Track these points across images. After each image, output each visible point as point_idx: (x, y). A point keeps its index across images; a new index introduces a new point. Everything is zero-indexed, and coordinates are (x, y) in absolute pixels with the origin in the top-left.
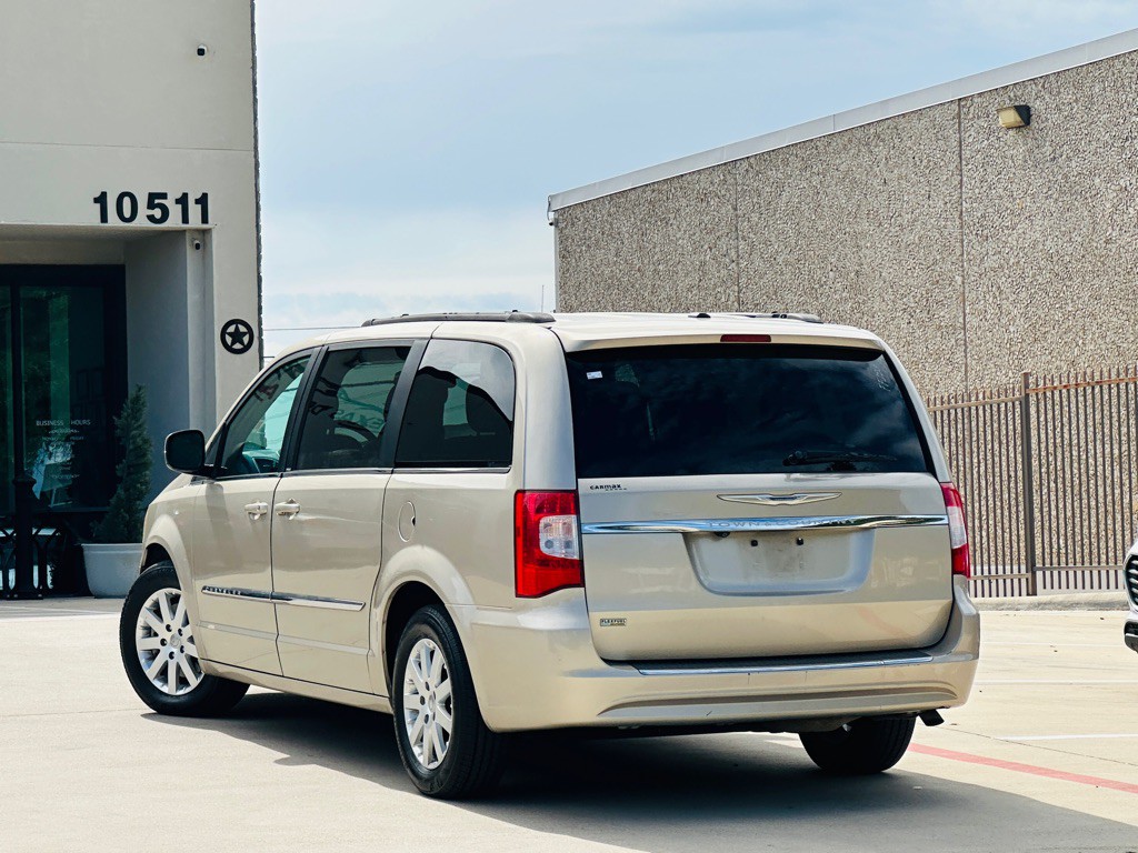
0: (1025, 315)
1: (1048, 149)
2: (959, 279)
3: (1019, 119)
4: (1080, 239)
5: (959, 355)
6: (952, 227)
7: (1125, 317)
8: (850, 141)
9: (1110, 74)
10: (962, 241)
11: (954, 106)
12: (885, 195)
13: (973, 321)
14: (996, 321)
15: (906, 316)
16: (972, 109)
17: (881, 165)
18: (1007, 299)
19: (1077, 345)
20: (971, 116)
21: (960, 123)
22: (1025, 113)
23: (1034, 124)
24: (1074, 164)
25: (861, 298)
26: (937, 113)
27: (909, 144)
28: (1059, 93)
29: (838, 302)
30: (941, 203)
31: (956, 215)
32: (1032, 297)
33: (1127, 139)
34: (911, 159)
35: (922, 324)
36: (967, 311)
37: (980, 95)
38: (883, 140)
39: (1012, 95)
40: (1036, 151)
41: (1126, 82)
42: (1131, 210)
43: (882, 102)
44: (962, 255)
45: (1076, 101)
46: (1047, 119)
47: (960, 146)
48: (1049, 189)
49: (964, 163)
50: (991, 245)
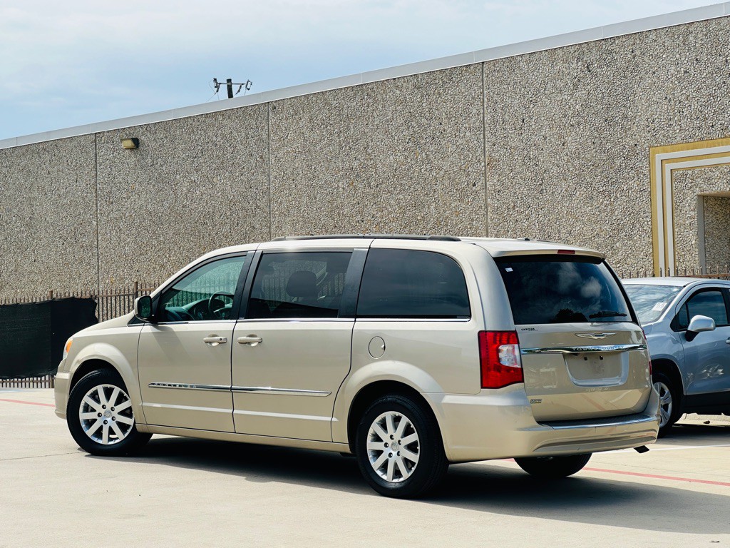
0: (135, 242)
1: (149, 160)
2: (95, 223)
3: (133, 145)
4: (167, 205)
5: (94, 261)
6: (92, 197)
7: (193, 244)
8: (27, 151)
9: (186, 125)
10: (97, 204)
11: (93, 137)
12: (49, 179)
13: (103, 244)
14: (117, 244)
15: (61, 240)
16: (103, 138)
17: (47, 164)
18: (124, 233)
19: (166, 257)
20: (103, 141)
21: (96, 145)
22: (136, 142)
23: (141, 148)
24: (164, 168)
25: (33, 231)
26: (82, 139)
27: (64, 154)
28: (156, 133)
29: (18, 233)
30: (84, 185)
31: (93, 191)
32: (139, 233)
33: (195, 157)
34: (65, 162)
35: (71, 245)
36: (100, 239)
37: (108, 131)
38: (48, 152)
39: (128, 132)
40: (142, 161)
41: (195, 130)
42: (197, 192)
43: (47, 132)
44: (97, 211)
45: (166, 137)
46: (148, 146)
47: (96, 157)
48: (150, 180)
49: (98, 165)
50: (115, 206)
